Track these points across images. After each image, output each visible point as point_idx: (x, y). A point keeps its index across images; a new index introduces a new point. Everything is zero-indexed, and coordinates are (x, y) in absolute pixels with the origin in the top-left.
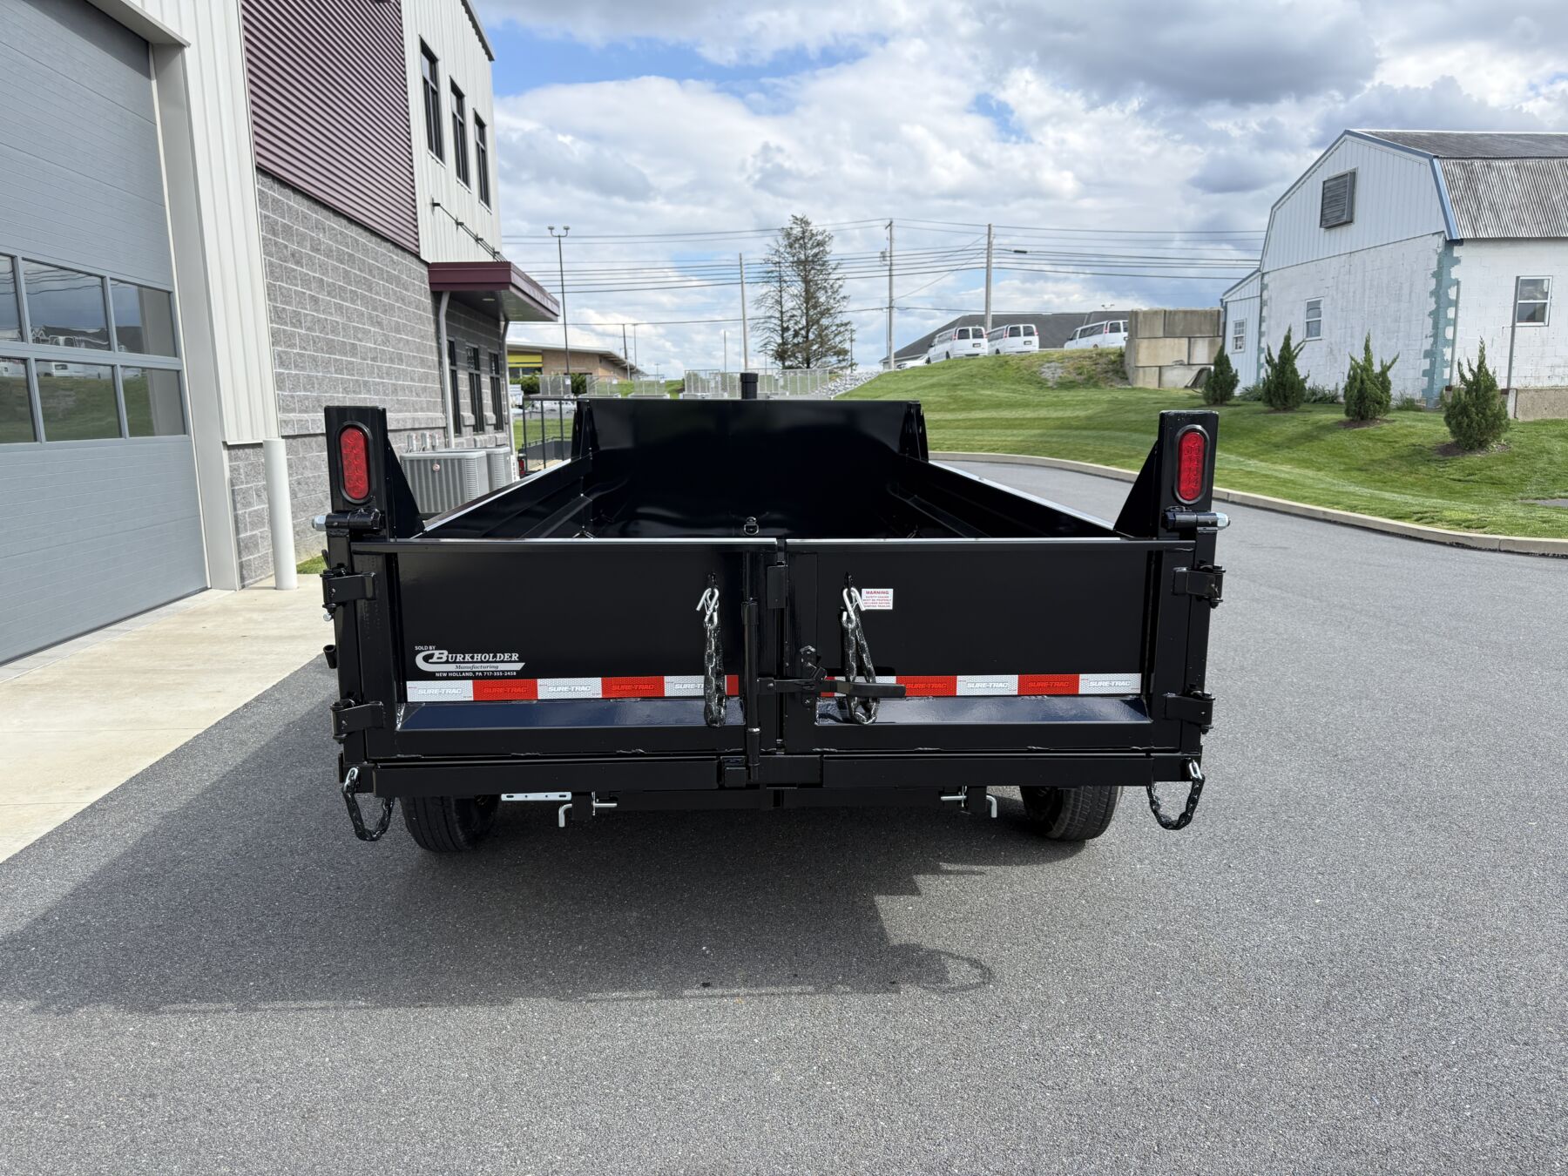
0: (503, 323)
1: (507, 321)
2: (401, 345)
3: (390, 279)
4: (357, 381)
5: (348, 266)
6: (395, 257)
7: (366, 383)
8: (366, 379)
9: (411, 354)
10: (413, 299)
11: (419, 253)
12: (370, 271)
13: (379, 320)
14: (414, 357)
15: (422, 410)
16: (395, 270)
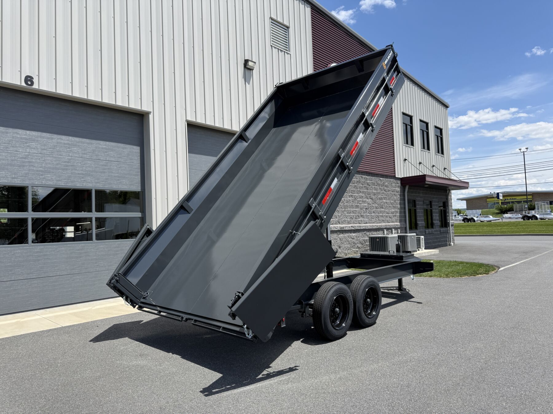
0: (448, 191)
1: (449, 190)
2: (383, 203)
3: (379, 185)
4: (358, 215)
5: (357, 184)
6: (381, 179)
7: (362, 216)
8: (362, 214)
9: (388, 206)
10: (390, 189)
11: (395, 176)
12: (368, 184)
13: (371, 197)
14: (390, 207)
15: (393, 222)
16: (381, 182)
